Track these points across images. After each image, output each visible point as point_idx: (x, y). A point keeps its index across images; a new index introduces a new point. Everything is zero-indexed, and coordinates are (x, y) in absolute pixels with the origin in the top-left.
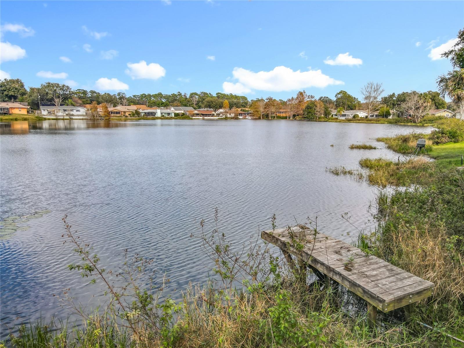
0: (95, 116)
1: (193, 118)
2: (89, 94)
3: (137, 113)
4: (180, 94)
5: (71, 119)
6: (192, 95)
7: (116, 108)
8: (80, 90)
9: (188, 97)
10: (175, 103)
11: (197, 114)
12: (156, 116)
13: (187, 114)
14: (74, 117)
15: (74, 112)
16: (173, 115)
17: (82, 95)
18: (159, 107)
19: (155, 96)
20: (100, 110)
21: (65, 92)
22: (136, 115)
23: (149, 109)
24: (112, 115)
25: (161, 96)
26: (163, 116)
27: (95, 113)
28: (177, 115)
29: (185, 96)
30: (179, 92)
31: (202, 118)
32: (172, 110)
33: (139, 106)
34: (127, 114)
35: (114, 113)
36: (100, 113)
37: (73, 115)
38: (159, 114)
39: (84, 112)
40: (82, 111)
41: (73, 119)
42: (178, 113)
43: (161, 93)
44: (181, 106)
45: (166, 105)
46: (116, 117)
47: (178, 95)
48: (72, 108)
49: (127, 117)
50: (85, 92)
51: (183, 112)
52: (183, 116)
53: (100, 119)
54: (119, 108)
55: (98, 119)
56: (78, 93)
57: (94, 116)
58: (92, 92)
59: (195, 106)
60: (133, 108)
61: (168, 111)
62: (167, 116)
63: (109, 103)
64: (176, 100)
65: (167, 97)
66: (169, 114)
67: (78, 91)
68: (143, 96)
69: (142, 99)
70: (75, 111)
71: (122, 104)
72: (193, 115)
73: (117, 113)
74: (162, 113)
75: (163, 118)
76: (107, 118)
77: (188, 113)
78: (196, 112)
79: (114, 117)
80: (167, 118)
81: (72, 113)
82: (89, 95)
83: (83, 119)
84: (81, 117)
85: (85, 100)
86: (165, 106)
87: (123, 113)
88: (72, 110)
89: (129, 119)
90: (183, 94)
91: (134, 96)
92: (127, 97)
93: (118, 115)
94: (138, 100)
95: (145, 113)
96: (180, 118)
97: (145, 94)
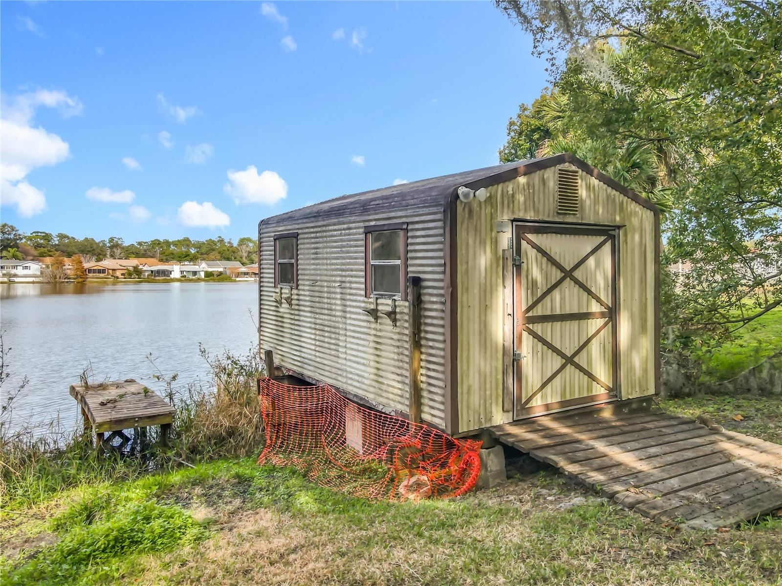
0: (58, 277)
1: (238, 279)
2: (55, 239)
3: (137, 272)
4: (221, 241)
5: (11, 282)
6: (242, 242)
7: (100, 263)
8: (38, 232)
9: (235, 244)
10: (212, 256)
11: (246, 274)
12: (172, 276)
13: (228, 274)
14: (16, 280)
15: (20, 271)
16: (202, 275)
17: (42, 241)
18: (180, 261)
19: (176, 244)
20: (69, 266)
21: (6, 236)
22: (134, 275)
23: (161, 265)
24: (91, 275)
25: (188, 242)
26: (185, 276)
27: (57, 272)
28: (209, 275)
29: (229, 243)
30: (220, 237)
31: (253, 279)
32: (203, 267)
33: (143, 260)
34: (118, 274)
35: (94, 271)
36: (69, 272)
37: (15, 276)
38: (176, 274)
39: (36, 270)
40: (35, 268)
41: (14, 282)
42: (211, 272)
43: (188, 238)
44: (219, 260)
45: (193, 259)
46: (97, 278)
47: (218, 241)
48: (16, 262)
49: (118, 278)
50: (47, 237)
51: (221, 270)
52: (221, 277)
53: (67, 282)
54: (108, 263)
55: (63, 282)
56: (34, 237)
57: (55, 278)
58: (62, 236)
59: (244, 260)
60: (132, 262)
61: (195, 268)
62: (191, 277)
63: (87, 254)
64: (213, 250)
65: (199, 246)
66: (195, 273)
67: (34, 234)
68: (156, 243)
69: (153, 247)
70: (20, 268)
71: (113, 256)
72: (238, 275)
73: (99, 271)
74: (182, 272)
75: (183, 279)
76: (80, 280)
77: (228, 272)
78: (244, 269)
79: (93, 278)
80: (191, 280)
81: (13, 271)
82: (56, 241)
83: (33, 283)
84: (31, 279)
85: (46, 249)
86: (191, 260)
87: (110, 271)
88: (15, 267)
89: (122, 282)
90: (226, 240)
91: (140, 244)
92: (126, 244)
93: (102, 275)
94: (145, 251)
95: (152, 271)
96: (214, 280)
97: (159, 241)
